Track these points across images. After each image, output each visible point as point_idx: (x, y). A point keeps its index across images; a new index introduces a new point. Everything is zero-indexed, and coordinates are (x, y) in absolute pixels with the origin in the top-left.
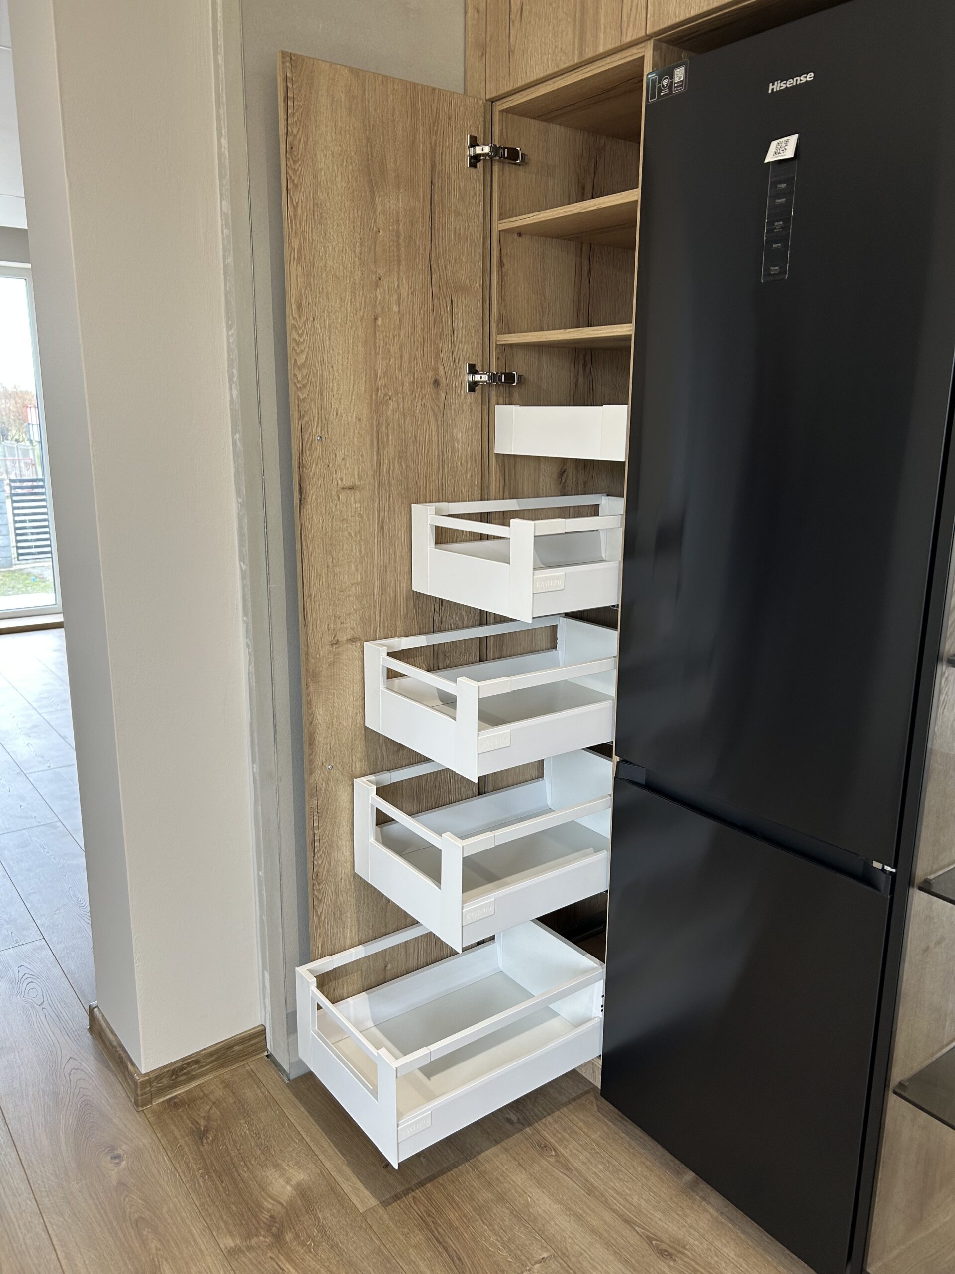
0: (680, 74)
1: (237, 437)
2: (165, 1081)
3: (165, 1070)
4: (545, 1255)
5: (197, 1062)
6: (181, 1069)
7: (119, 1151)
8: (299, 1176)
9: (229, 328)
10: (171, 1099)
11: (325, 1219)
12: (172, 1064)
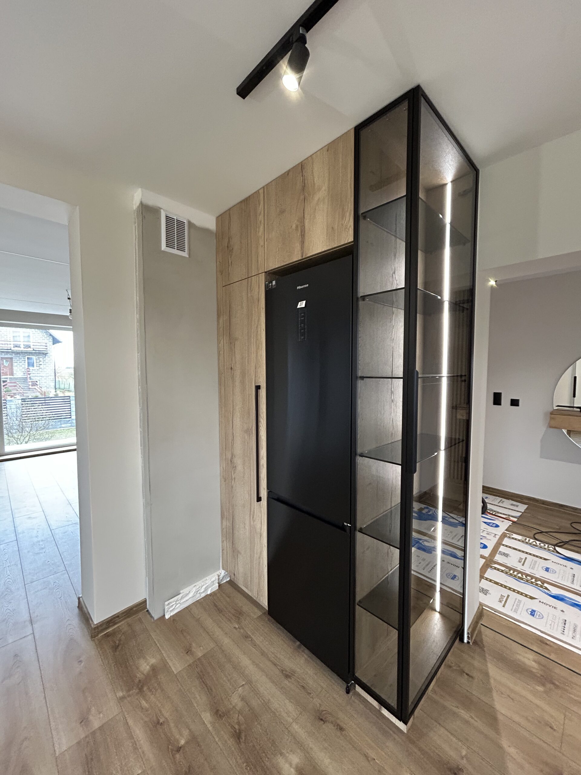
0: (274, 283)
1: (140, 387)
2: (104, 626)
3: (104, 622)
4: (244, 683)
5: (118, 616)
6: (111, 620)
7: (81, 659)
8: (153, 661)
9: (138, 353)
10: (105, 634)
11: (161, 679)
12: (107, 619)
